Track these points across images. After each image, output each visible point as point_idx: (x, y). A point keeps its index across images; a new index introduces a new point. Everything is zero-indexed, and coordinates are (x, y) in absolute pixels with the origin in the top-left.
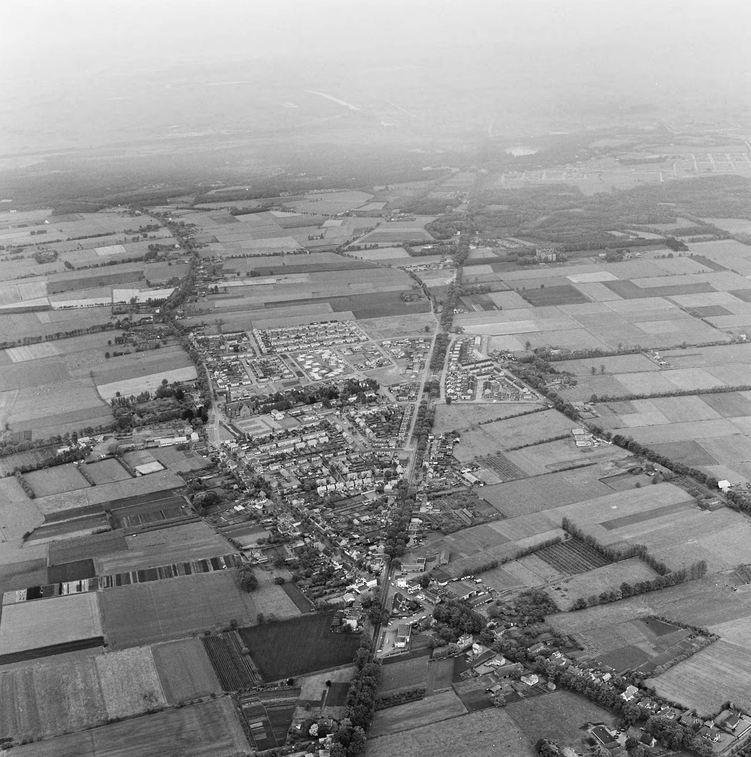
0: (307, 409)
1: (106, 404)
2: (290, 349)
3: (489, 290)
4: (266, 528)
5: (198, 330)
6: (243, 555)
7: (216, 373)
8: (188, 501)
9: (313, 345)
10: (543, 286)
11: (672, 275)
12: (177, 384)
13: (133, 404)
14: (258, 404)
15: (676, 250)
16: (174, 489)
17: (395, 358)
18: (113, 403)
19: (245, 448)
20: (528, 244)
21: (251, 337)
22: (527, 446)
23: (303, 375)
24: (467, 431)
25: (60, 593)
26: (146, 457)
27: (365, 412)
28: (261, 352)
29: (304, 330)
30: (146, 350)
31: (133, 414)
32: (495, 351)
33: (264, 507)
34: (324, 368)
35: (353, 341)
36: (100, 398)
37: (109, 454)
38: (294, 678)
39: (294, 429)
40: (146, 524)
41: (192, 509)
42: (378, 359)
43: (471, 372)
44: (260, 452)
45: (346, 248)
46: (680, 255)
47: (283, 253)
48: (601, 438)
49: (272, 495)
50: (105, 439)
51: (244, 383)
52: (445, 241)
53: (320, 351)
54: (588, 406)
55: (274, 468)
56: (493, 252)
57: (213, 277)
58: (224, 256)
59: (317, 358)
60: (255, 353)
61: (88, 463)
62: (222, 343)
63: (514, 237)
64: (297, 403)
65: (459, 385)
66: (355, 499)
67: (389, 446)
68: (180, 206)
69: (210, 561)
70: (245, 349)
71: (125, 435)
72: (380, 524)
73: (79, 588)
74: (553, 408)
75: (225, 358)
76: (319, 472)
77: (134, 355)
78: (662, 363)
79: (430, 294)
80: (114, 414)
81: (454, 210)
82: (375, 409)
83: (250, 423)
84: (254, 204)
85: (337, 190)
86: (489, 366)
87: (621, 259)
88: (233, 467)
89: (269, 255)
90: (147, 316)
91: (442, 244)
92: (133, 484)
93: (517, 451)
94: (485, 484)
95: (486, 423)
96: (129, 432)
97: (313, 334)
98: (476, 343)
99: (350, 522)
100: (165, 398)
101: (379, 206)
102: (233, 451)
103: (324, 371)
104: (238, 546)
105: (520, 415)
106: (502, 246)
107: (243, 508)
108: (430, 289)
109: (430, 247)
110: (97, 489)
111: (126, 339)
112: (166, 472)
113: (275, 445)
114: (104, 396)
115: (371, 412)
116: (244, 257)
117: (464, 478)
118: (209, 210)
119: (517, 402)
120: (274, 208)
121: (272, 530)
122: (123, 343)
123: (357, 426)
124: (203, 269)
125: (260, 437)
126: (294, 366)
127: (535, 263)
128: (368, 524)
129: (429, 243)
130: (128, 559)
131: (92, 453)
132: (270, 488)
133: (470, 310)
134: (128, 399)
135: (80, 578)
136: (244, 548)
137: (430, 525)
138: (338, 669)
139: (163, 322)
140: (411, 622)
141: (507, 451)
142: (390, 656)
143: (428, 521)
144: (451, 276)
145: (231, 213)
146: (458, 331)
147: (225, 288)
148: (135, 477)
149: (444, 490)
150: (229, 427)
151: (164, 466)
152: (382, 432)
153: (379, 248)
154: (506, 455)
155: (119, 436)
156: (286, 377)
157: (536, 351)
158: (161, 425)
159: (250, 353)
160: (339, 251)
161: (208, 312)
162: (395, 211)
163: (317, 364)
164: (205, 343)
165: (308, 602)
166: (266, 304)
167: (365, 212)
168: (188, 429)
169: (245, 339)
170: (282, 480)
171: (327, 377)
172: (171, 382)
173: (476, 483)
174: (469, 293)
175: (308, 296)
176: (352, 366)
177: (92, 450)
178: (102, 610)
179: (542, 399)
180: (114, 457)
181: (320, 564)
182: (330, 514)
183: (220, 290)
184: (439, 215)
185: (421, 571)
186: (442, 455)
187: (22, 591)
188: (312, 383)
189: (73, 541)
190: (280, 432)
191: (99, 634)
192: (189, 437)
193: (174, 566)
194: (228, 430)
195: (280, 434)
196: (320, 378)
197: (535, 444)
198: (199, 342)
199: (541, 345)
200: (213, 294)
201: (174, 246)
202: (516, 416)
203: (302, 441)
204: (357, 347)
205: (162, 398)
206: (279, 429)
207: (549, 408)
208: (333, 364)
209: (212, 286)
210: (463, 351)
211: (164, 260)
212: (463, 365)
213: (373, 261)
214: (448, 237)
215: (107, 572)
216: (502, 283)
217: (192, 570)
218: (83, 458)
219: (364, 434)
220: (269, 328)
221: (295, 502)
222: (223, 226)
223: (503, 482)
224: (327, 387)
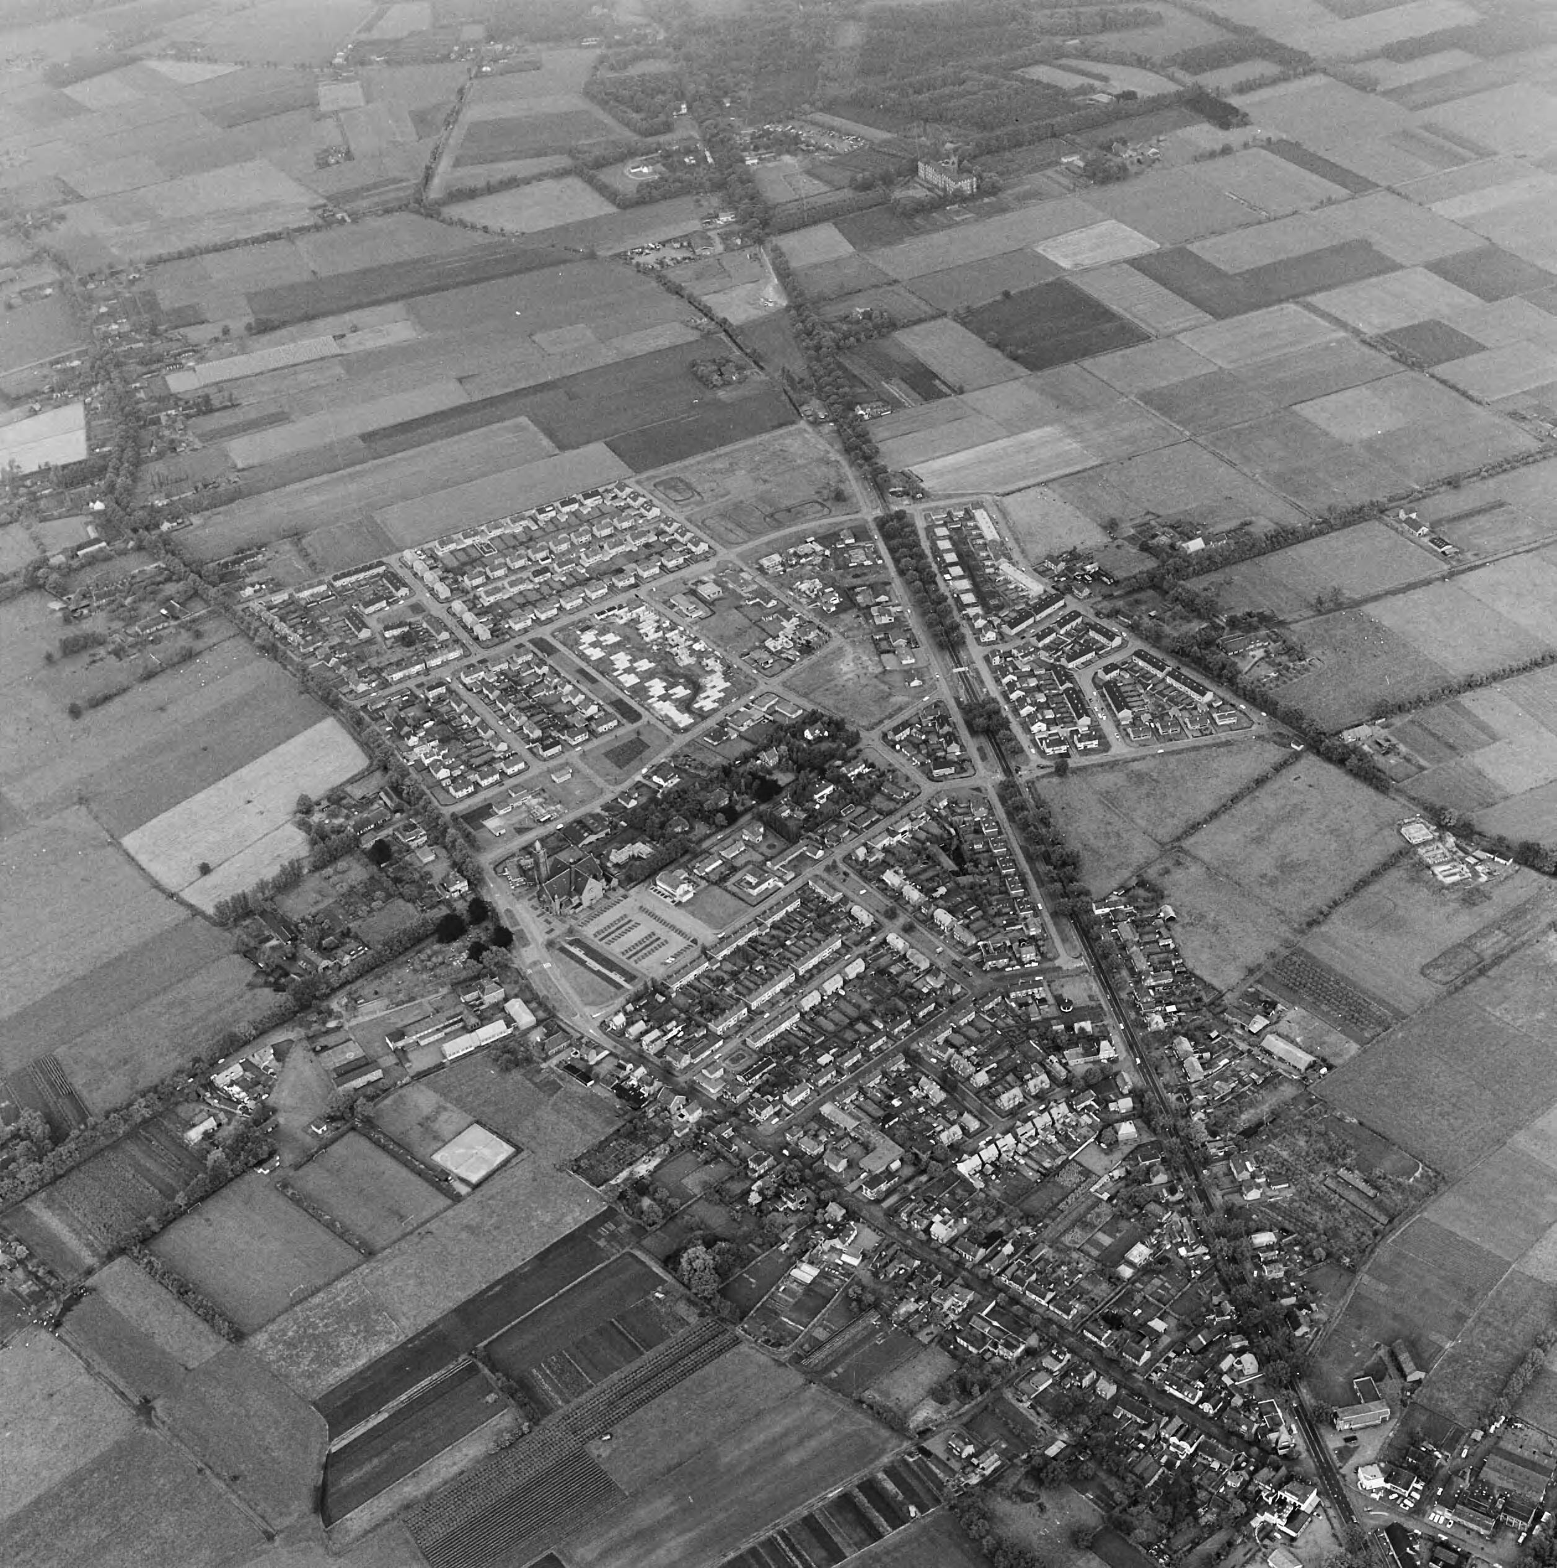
0: (730, 847)
1: (196, 912)
2: (541, 615)
3: (892, 324)
4: (923, 1337)
5: (254, 569)
6: (927, 1453)
8: (657, 1270)
9: (591, 594)
11: (1269, 218)
12: (332, 797)
13: (267, 899)
14: (598, 850)
15: (1225, 126)
16: (592, 1228)
17: (825, 616)
19: (673, 1030)
20: (877, 136)
21: (412, 580)
22: (1336, 903)
23: (638, 715)
24: (1166, 870)
26: (437, 1112)
27: (884, 838)
28: (477, 639)
29: (532, 538)
31: (295, 940)
32: (1047, 555)
33: (866, 1257)
34: (671, 677)
35: (682, 562)
36: (158, 886)
37: (331, 1119)
39: (747, 933)
40: (607, 1386)
41: (691, 1302)
42: (788, 628)
43: (1041, 644)
44: (720, 1043)
45: (435, 191)
46: (1246, 142)
47: (285, 229)
48: (1479, 846)
49: (855, 1205)
50: (280, 1056)
51: (510, 772)
52: (670, 141)
53: (623, 614)
54: (1379, 733)
55: (794, 1094)
56: (810, 174)
57: (160, 347)
58: (135, 257)
59: (633, 642)
60: (464, 647)
61: (298, 1167)
62: (353, 617)
63: (824, 109)
64: (692, 827)
65: (1042, 698)
66: (1066, 1179)
67: (1020, 962)
69: (862, 1497)
70: (428, 632)
71: (327, 1032)
72: (1182, 1266)
74: (1306, 751)
75: (395, 674)
76: (916, 1093)
78: (1446, 546)
79: (756, 354)
83: (621, 927)
86: (1069, 615)
87: (1122, 172)
88: (691, 1116)
91: (667, 154)
92: (471, 1227)
93: (1324, 930)
94: (1330, 1067)
95: (1189, 833)
96: (326, 1016)
97: (564, 547)
98: (986, 533)
99: (1112, 1276)
100: (341, 864)
103: (681, 691)
105: (1251, 788)
106: (818, 149)
107: (815, 1271)
108: (742, 331)
109: (644, 169)
110: (387, 1269)
112: (527, 1164)
113: (742, 1008)
114: (162, 874)
115: (897, 836)
117: (1269, 1053)
119: (1210, 740)
121: (941, 1342)
123: (899, 898)
125: (685, 984)
126: (592, 680)
129: (632, 154)
130: (649, 1535)
131: (282, 1121)
132: (836, 1182)
133: (890, 404)
136: (912, 1425)
139: (139, 548)
141: (1302, 930)
143: (1285, 1229)
144: (767, 278)
146: (911, 486)
147: (220, 387)
148: (457, 1198)
149: (1248, 1104)
150: (579, 953)
151: (507, 1140)
152: (974, 912)
154: (1311, 944)
155: (311, 1037)
156: (601, 730)
159: (449, 645)
160: (425, 206)
163: (646, 664)
164: (303, 619)
166: (365, 439)
168: (489, 988)
169: (403, 591)
170: (846, 1142)
171: (703, 715)
172: (312, 792)
173: (1307, 1064)
174: (852, 339)
176: (736, 661)
177: (274, 1111)
180: (352, 1129)
181: (1134, 1446)
182: (1040, 1251)
185: (1382, 1418)
186: (1166, 975)
188: (678, 741)
190: (721, 951)
192: (505, 1014)
193: (782, 1534)
194: (581, 962)
195: (728, 962)
196: (688, 718)
197: (1349, 895)
199: (1136, 517)
200: (201, 413)
202: (1242, 795)
203: (799, 981)
204: (707, 584)
205: (332, 862)
206: (715, 944)
207: (1298, 756)
208: (685, 658)
209: (177, 382)
210: (969, 563)
212: (1009, 623)
213: (537, 236)
214: (666, 126)
216: (899, 289)
217: (837, 1539)
218: (271, 1148)
219: (931, 923)
220: (436, 539)
221: (938, 1230)
223: (1366, 1051)
224: (727, 751)
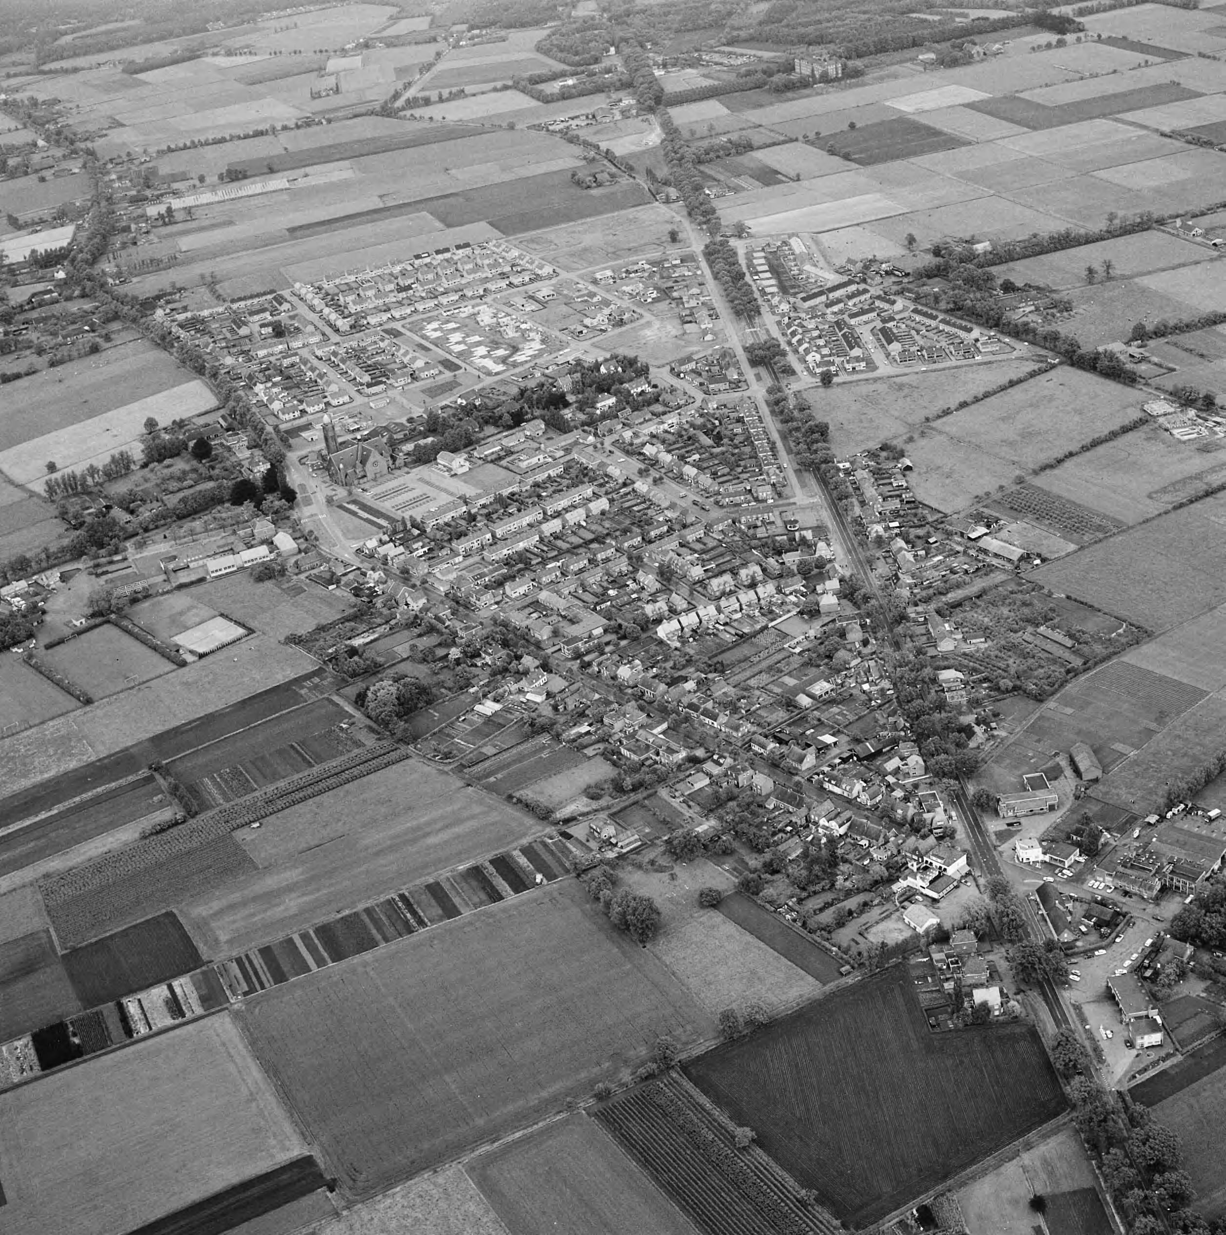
0: (513, 439)
1: (32, 494)
2: (397, 315)
3: (749, 147)
4: (589, 751)
5: (168, 302)
6: (568, 836)
7: (259, 388)
8: (349, 709)
9: (444, 300)
10: (852, 126)
11: (1092, 76)
12: (180, 424)
13: (97, 484)
14: (393, 444)
15: (1063, 32)
16: (298, 681)
17: (641, 304)
18: (51, 489)
19: (421, 552)
20: (767, 55)
21: (294, 299)
22: (1071, 454)
23: (458, 367)
24: (911, 439)
25: (129, 1031)
26: (189, 609)
27: (653, 428)
28: (337, 331)
29: (403, 273)
30: (71, 359)
31: (108, 507)
32: (849, 261)
33: (549, 695)
34: (495, 345)
35: (527, 279)
36: (11, 482)
37: (93, 615)
38: (926, 1199)
39: (510, 490)
40: (270, 789)
41: (371, 729)
42: (607, 311)
43: (829, 311)
44: (461, 558)
45: (399, 103)
46: (1079, 40)
47: (274, 129)
48: (1217, 414)
49: (553, 662)
50: (64, 578)
51: (334, 402)
52: (596, 68)
53: (467, 311)
54: (1134, 350)
55: (517, 589)
56: (704, 76)
57: (148, 193)
58: (152, 150)
59: (470, 325)
60: (324, 334)
61: (49, 647)
62: (239, 323)
63: (728, 44)
64: (482, 429)
65: (821, 342)
66: (762, 640)
67: (756, 500)
68: (13, 70)
69: (492, 869)
70: (297, 329)
71: (111, 562)
72: (864, 697)
73: (175, 1006)
74: (1061, 363)
75: (261, 353)
76: (632, 586)
77: (47, 374)
78: (1217, 241)
79: (631, 169)
80: (63, 515)
81: (573, 13)
82: (672, 420)
83: (397, 491)
84: (162, 49)
85: (318, 7)
86: (859, 293)
87: (968, 60)
88: (417, 604)
89: (246, 137)
90: (40, 287)
91: (592, 74)
92: (186, 684)
93: (1056, 471)
94: (1044, 560)
95: (939, 417)
96: (116, 552)
97: (430, 276)
98: (797, 252)
99: (790, 704)
100: (167, 462)
101: (421, 24)
102: (395, 566)
103: (501, 352)
104: (544, 815)
105: (1003, 389)
106: (716, 64)
107: (497, 707)
108: (623, 157)
109: (570, 82)
110: (99, 713)
111: (16, 342)
112: (253, 642)
113: (489, 536)
114: (18, 474)
115: (666, 426)
116: (194, 145)
117: (985, 552)
118: (76, 70)
119: (971, 361)
120: (210, 51)
121: (605, 755)
122: (11, 352)
123: (654, 463)
124: (120, 178)
125: (441, 521)
126: (427, 349)
127: (805, 84)
128: (832, 702)
129: (563, 75)
130: (270, 897)
131: (48, 618)
132: (538, 645)
133: (736, 189)
134: (84, 478)
135: (164, 977)
136: (559, 815)
137: (986, 680)
138: (1029, 1147)
139: (83, 296)
140: (1127, 963)
141: (1036, 473)
142: (1140, 1079)
143: (975, 670)
144: (652, 130)
145: (124, 71)
146: (740, 231)
147: (188, 210)
148: (183, 664)
149: (958, 586)
150: (352, 507)
151: (243, 626)
152: (723, 470)
153: (466, 96)
154: (1041, 481)
155: (97, 566)
156: (423, 375)
157: (937, 252)
158: (188, 525)
159: (312, 334)
160: (386, 111)
161: (173, 262)
162: (455, 28)
163: (477, 338)
164: (195, 324)
165: (815, 944)
166: (292, 230)
167: (398, 37)
168: (263, 526)
169: (286, 306)
170: (555, 618)
171: (515, 365)
172: (164, 421)
173: (1022, 558)
174: (712, 155)
175: (375, 203)
176: (555, 333)
177: (44, 612)
178: (271, 1070)
179: (1023, 348)
180: (108, 622)
181: (782, 831)
182: (723, 689)
183: (179, 216)
184: (549, 24)
185: (1052, 808)
186: (895, 504)
187: (19, 1044)
188: (488, 381)
189: (99, 866)
190: (482, 501)
191: (296, 1150)
192: (269, 543)
193: (402, 897)
194: (354, 514)
195: (484, 506)
196: (501, 367)
197: (1085, 449)
198: (181, 326)
199: (937, 238)
200: (165, 224)
201: (35, 145)
202: (995, 393)
203: (546, 518)
204: (544, 290)
205: (160, 461)
206: (479, 496)
207: (1053, 367)
208: (511, 333)
209: (152, 211)
210: (776, 270)
211: (26, 174)
212: (804, 300)
213: (473, 121)
214: (597, 60)
215: (230, 942)
216: (761, 129)
217: (457, 900)
218: (30, 636)
219: (680, 478)
220: (329, 278)
221: (624, 672)
222: (120, 95)
223: (1082, 548)
224: (531, 384)
